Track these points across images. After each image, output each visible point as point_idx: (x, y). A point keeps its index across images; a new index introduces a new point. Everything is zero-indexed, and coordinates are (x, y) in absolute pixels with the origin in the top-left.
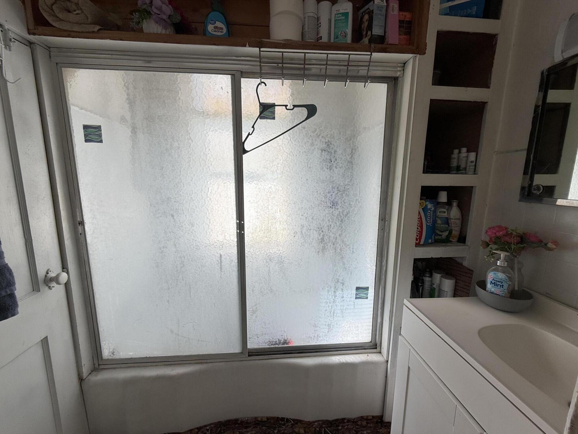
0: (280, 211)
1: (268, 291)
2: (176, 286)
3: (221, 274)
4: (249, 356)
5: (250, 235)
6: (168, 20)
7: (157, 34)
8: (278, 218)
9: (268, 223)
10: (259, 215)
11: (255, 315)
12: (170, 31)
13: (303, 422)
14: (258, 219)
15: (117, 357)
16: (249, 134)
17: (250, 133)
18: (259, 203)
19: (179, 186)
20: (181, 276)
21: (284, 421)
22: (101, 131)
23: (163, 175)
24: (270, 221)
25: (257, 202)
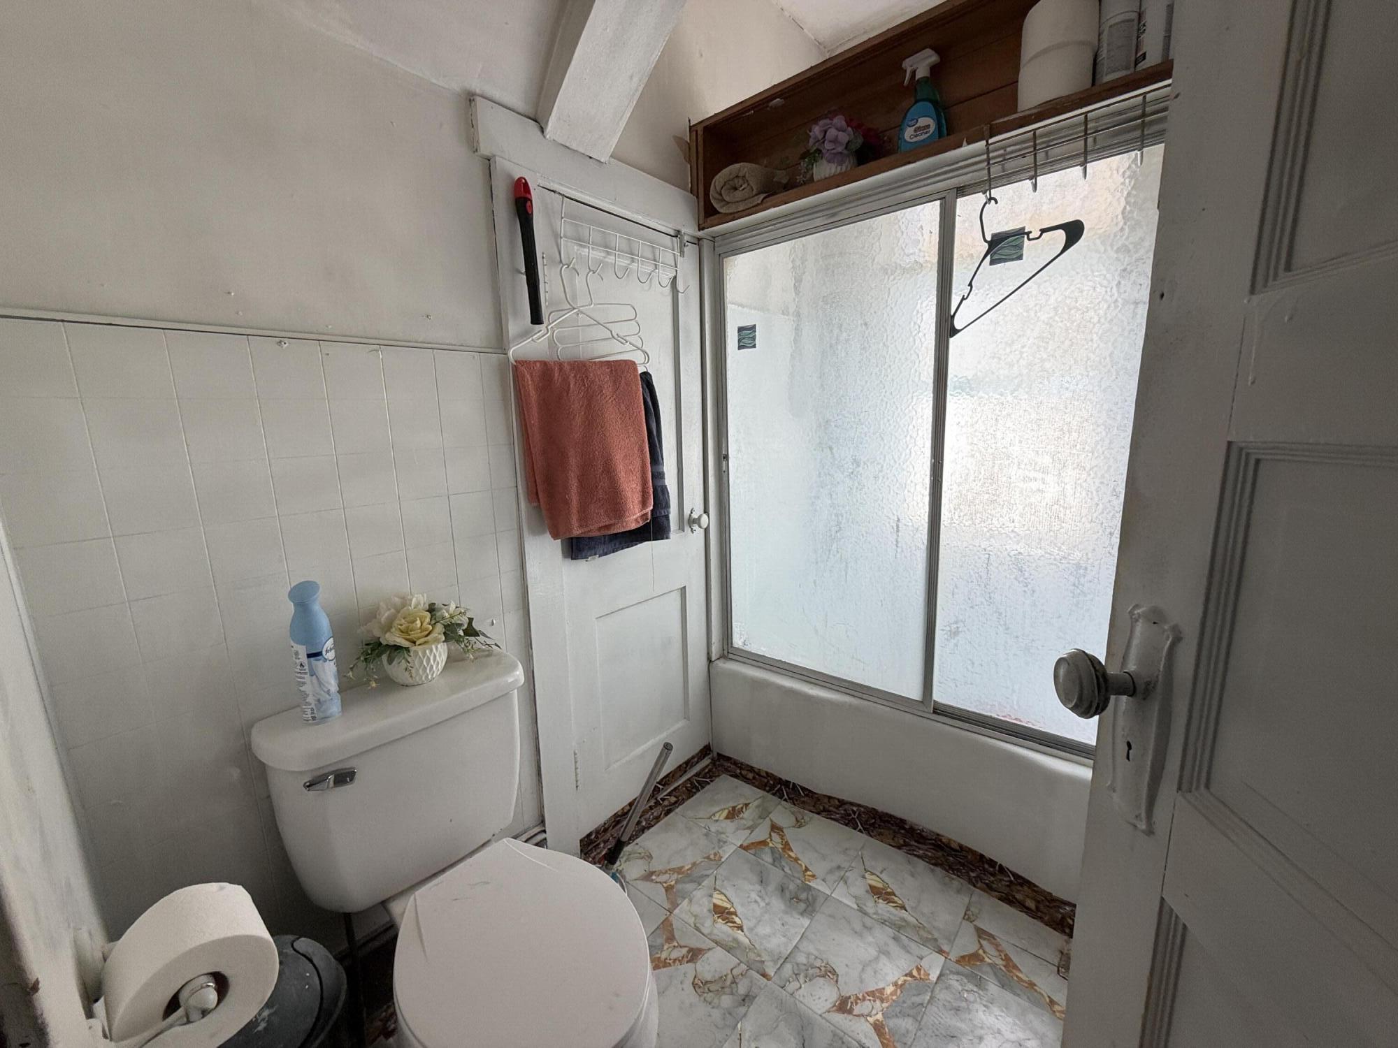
0: (1020, 442)
1: (983, 600)
2: (827, 561)
3: (897, 551)
4: (934, 712)
5: (955, 487)
6: (846, 152)
7: (826, 178)
8: (1014, 457)
9: (993, 467)
10: (975, 449)
11: (953, 641)
12: (847, 165)
13: (1035, 889)
14: (973, 456)
15: (747, 648)
16: (963, 299)
17: (965, 297)
18: (977, 425)
19: (844, 401)
20: (835, 546)
21: (994, 867)
22: (755, 332)
23: (822, 385)
24: (996, 462)
25: (972, 425)
